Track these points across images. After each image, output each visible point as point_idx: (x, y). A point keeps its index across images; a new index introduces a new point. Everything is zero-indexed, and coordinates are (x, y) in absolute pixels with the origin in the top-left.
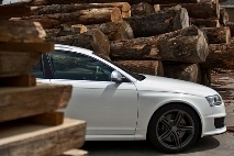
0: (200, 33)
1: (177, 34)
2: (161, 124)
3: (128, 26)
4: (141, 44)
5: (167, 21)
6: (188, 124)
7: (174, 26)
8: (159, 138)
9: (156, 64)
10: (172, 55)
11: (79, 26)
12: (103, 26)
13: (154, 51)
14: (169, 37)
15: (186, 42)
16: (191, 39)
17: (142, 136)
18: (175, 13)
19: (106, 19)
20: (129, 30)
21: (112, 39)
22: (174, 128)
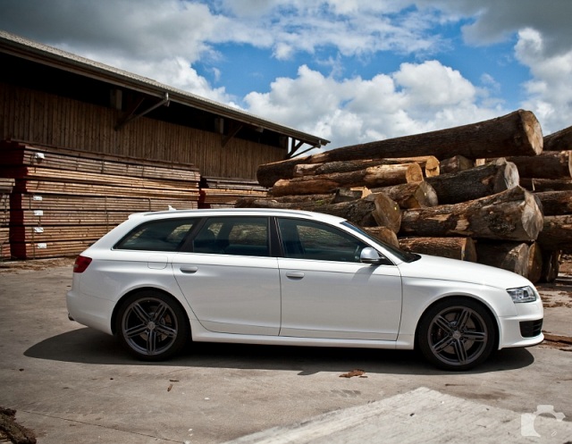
0: (530, 197)
1: (495, 199)
2: (436, 327)
3: (430, 189)
4: (444, 213)
5: (485, 181)
6: (479, 328)
7: (495, 187)
8: (433, 348)
9: (463, 242)
10: (488, 230)
11: (361, 189)
12: (393, 189)
13: (462, 224)
14: (484, 203)
15: (507, 211)
16: (514, 206)
17: (407, 343)
18: (496, 169)
19: (399, 180)
20: (431, 194)
21: (405, 207)
22: (457, 335)
